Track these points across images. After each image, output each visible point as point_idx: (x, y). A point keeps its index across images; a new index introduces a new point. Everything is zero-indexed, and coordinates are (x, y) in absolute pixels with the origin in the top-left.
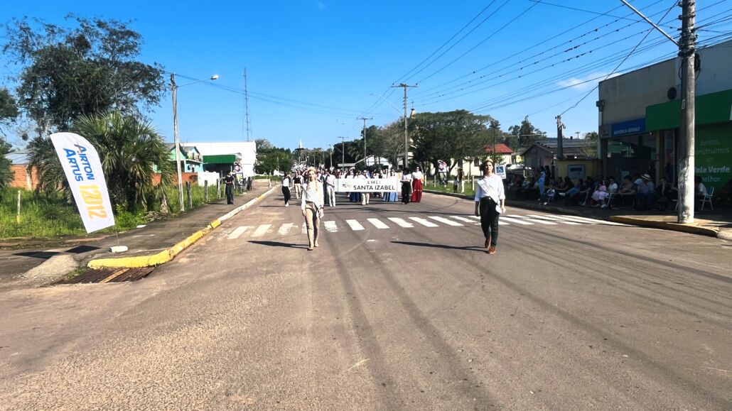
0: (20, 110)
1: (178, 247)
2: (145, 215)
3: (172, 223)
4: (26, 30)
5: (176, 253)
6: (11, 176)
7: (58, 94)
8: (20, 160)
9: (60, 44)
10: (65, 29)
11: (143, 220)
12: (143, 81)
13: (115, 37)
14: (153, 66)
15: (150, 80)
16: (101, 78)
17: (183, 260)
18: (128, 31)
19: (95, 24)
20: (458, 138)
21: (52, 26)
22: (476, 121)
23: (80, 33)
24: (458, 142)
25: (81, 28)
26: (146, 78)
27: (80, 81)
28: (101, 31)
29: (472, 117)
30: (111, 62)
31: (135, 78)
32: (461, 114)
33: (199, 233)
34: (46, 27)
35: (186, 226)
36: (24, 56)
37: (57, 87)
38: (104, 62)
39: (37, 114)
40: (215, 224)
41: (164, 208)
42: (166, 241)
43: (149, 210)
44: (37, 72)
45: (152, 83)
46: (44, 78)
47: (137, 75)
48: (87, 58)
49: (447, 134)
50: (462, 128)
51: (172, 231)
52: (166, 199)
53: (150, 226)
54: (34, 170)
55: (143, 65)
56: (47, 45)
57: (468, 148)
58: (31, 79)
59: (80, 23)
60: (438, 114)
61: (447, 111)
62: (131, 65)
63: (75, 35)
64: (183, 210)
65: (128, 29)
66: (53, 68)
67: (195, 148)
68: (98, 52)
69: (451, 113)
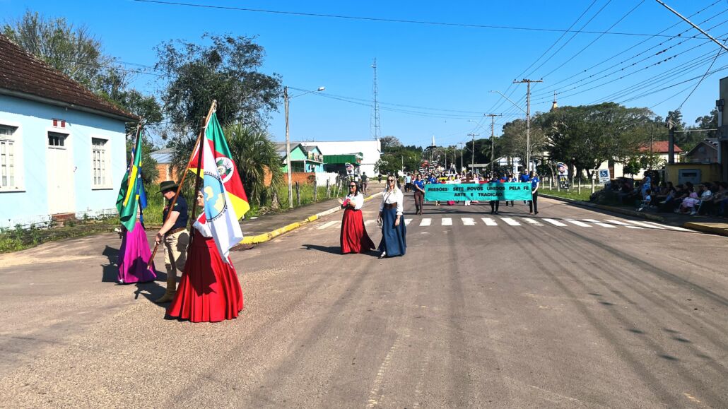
0: (164, 115)
1: (276, 232)
2: (259, 209)
3: (278, 217)
4: (172, 51)
5: (274, 236)
6: (157, 174)
7: (194, 104)
8: (161, 159)
9: (197, 61)
10: (202, 47)
11: (257, 213)
12: (264, 89)
13: (241, 51)
14: (273, 77)
15: (271, 87)
16: (229, 90)
17: (277, 241)
18: (252, 45)
19: (225, 40)
20: (604, 136)
21: (192, 46)
22: (629, 115)
23: (213, 49)
24: (602, 141)
25: (216, 46)
26: (267, 88)
27: (213, 92)
28: (231, 47)
29: (624, 111)
30: (238, 74)
31: (257, 87)
32: (608, 108)
33: (296, 224)
34: (187, 47)
35: (288, 218)
36: (169, 72)
37: (195, 97)
38: (232, 73)
39: (178, 120)
40: (312, 218)
41: (275, 205)
42: (269, 228)
43: (262, 205)
44: (180, 86)
45: (272, 90)
46: (184, 90)
47: (259, 85)
48: (218, 70)
49: (590, 131)
50: (608, 124)
51: (276, 222)
52: (277, 196)
53: (261, 218)
54: (174, 170)
55: (264, 76)
56: (188, 62)
57: (617, 147)
58: (174, 93)
59: (213, 41)
60: (580, 108)
61: (591, 104)
62: (254, 75)
63: (209, 51)
64: (291, 206)
65: (252, 43)
66: (192, 81)
67: (317, 148)
68: (227, 65)
69: (597, 107)
